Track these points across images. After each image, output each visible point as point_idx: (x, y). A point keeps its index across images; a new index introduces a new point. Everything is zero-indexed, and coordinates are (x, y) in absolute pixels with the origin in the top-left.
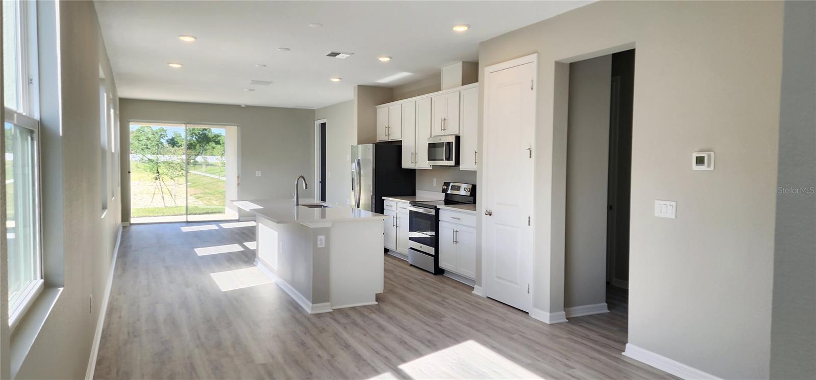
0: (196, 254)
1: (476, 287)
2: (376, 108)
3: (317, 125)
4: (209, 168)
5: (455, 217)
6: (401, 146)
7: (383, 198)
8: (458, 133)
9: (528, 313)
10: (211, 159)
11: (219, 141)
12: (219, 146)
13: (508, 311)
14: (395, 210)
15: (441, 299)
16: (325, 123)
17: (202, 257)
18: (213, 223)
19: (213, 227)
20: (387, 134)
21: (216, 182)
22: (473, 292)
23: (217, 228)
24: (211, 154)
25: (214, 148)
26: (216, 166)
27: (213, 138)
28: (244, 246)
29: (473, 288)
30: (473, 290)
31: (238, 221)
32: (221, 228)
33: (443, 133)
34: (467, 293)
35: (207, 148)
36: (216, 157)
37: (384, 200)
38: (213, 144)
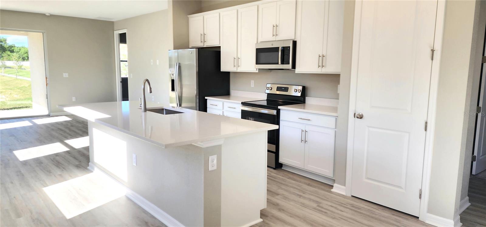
0: (17, 159)
1: (335, 185)
2: (188, 18)
3: (116, 34)
4: (7, 69)
5: (302, 118)
6: (220, 51)
7: (206, 98)
8: (294, 38)
9: (418, 218)
10: (8, 63)
11: (13, 50)
12: (15, 54)
13: (393, 215)
14: (222, 109)
15: (317, 205)
16: (126, 33)
17: (25, 163)
18: (24, 119)
19: (26, 123)
20: (203, 41)
21: (14, 80)
22: (332, 190)
23: (30, 124)
24: (7, 59)
25: (9, 55)
26: (13, 68)
27: (8, 48)
28: (67, 145)
29: (333, 186)
30: (332, 189)
31: (48, 116)
32: (35, 124)
33: (274, 39)
34: (328, 191)
35: (4, 55)
36: (14, 62)
37: (207, 99)
38: (9, 53)
